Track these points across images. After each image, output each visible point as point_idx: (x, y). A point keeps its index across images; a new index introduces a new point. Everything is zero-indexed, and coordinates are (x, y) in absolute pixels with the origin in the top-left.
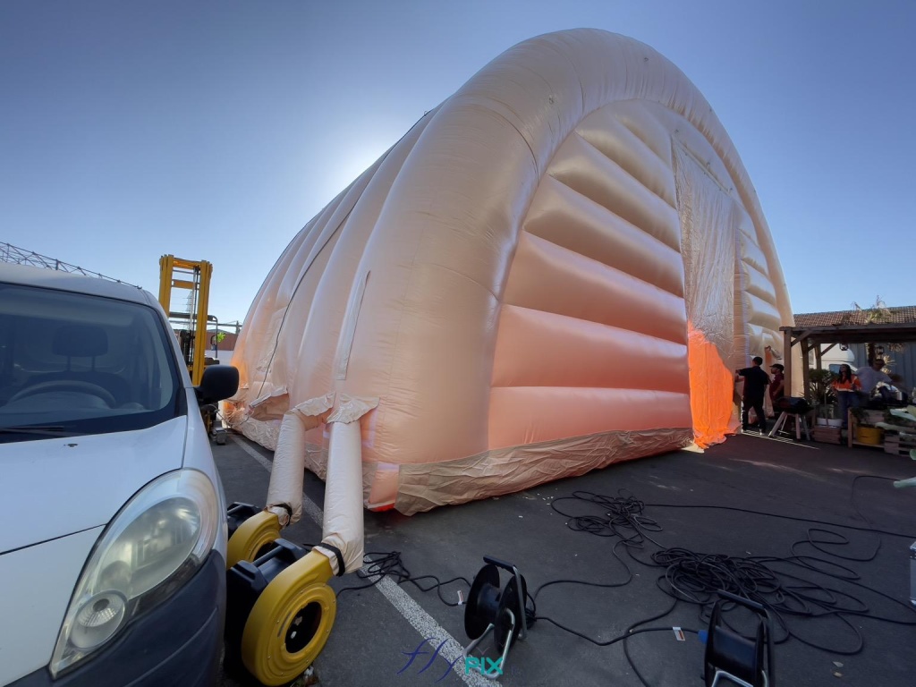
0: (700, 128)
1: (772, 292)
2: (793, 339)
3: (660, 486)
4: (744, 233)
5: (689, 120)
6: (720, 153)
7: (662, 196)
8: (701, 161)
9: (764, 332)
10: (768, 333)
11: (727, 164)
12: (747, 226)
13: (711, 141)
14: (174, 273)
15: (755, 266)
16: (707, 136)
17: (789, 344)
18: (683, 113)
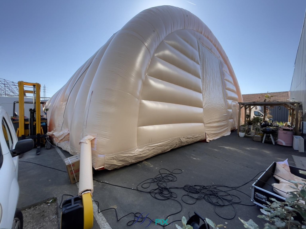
0: (208, 38)
1: (235, 89)
2: (242, 106)
3: (194, 158)
4: (224, 71)
5: (204, 35)
6: (215, 46)
7: (194, 61)
8: (208, 48)
9: (232, 102)
10: (234, 102)
11: (217, 49)
12: (225, 69)
13: (212, 42)
14: (24, 87)
15: (229, 81)
16: (210, 40)
17: (240, 108)
18: (201, 33)
